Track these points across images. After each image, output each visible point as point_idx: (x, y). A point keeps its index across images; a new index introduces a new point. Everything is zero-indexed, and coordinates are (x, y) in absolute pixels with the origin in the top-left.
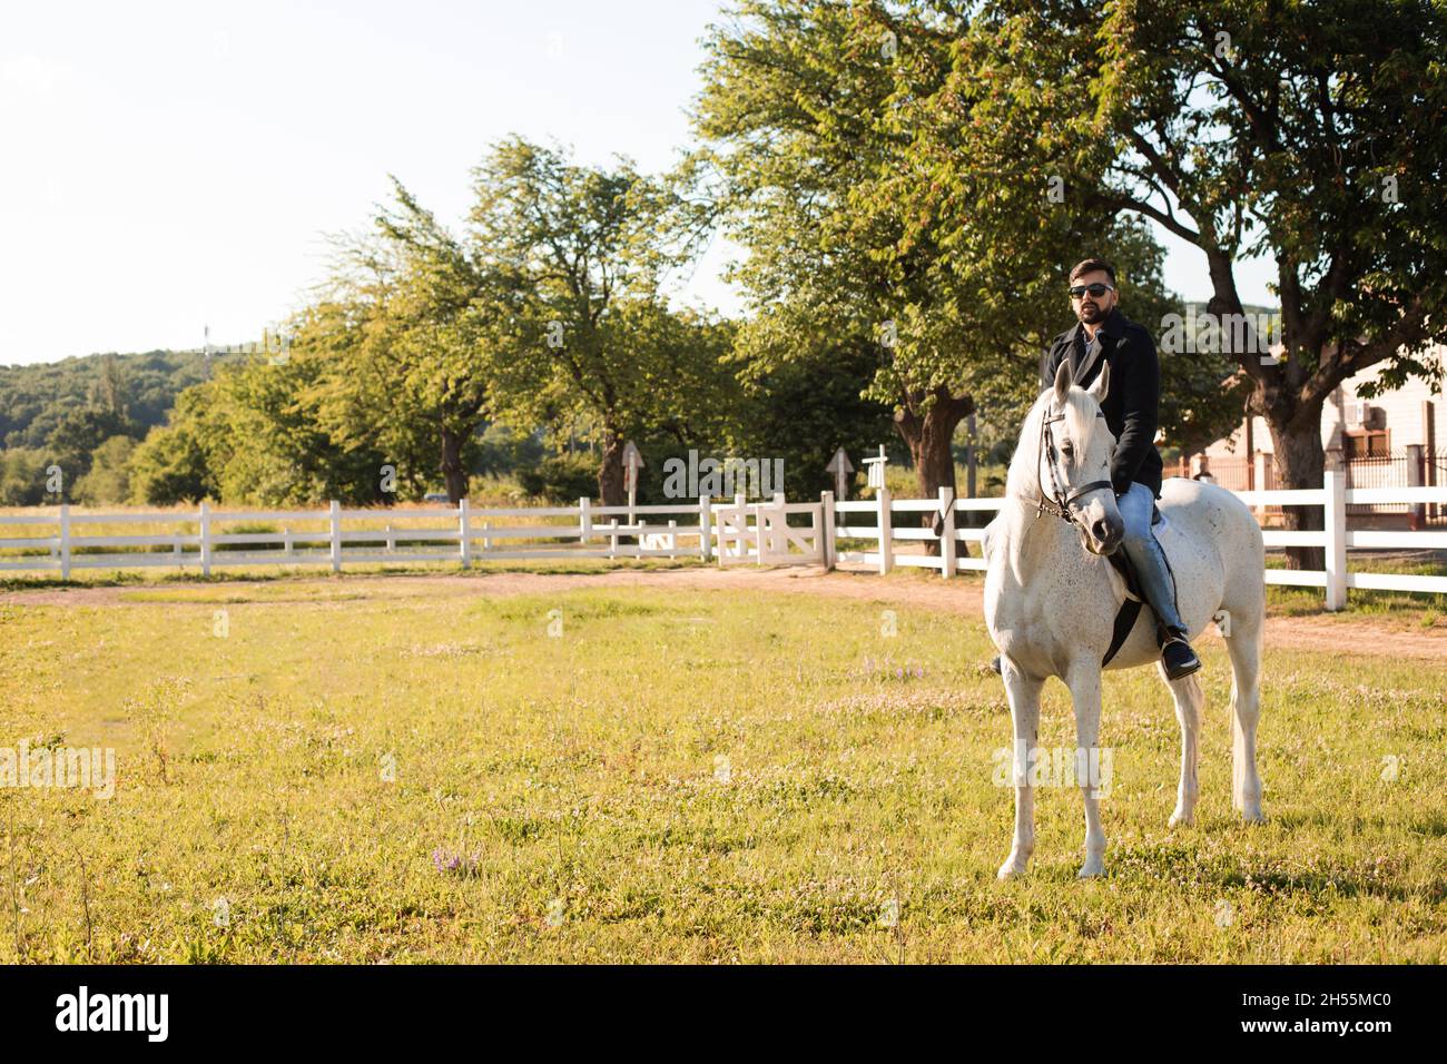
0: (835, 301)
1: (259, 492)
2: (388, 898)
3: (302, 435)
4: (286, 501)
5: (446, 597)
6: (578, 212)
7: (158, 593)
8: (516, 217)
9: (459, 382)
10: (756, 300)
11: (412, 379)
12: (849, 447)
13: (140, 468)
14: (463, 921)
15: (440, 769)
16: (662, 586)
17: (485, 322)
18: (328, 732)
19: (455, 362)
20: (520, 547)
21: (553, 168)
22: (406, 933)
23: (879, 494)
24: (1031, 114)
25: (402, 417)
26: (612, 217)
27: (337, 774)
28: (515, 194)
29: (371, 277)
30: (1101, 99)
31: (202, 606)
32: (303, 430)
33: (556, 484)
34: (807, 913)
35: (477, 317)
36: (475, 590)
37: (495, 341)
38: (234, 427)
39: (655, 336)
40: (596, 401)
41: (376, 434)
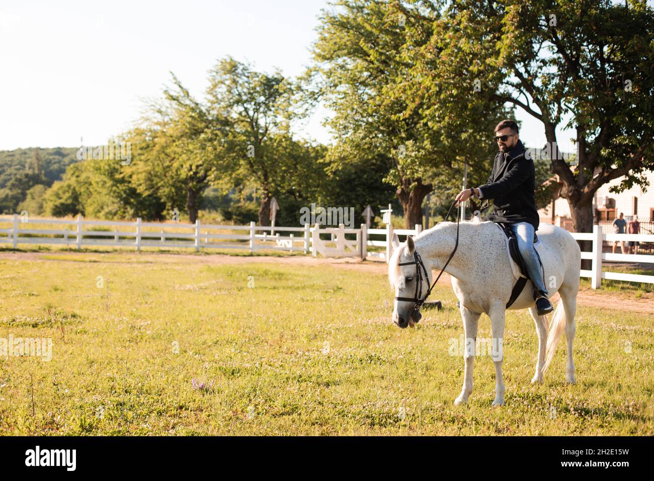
0: (373, 137)
1: (103, 213)
2: (171, 401)
3: (124, 188)
4: (115, 217)
5: (189, 264)
6: (255, 92)
7: (58, 256)
8: (227, 93)
9: (197, 167)
10: (337, 135)
11: (176, 165)
12: (372, 205)
13: (49, 200)
14: (207, 413)
15: (192, 342)
16: (287, 264)
17: (211, 140)
18: (139, 323)
19: (196, 157)
20: (222, 243)
21: (245, 72)
22: (180, 418)
23: (388, 227)
24: (468, 56)
25: (171, 182)
26: (271, 95)
27: (144, 343)
28: (228, 82)
29: (159, 118)
30: (501, 50)
31: (77, 263)
32: (124, 186)
33: (239, 215)
34: (368, 417)
35: (208, 137)
36: (202, 262)
37: (215, 149)
38: (93, 183)
39: (288, 150)
40: (260, 178)
41: (158, 189)
